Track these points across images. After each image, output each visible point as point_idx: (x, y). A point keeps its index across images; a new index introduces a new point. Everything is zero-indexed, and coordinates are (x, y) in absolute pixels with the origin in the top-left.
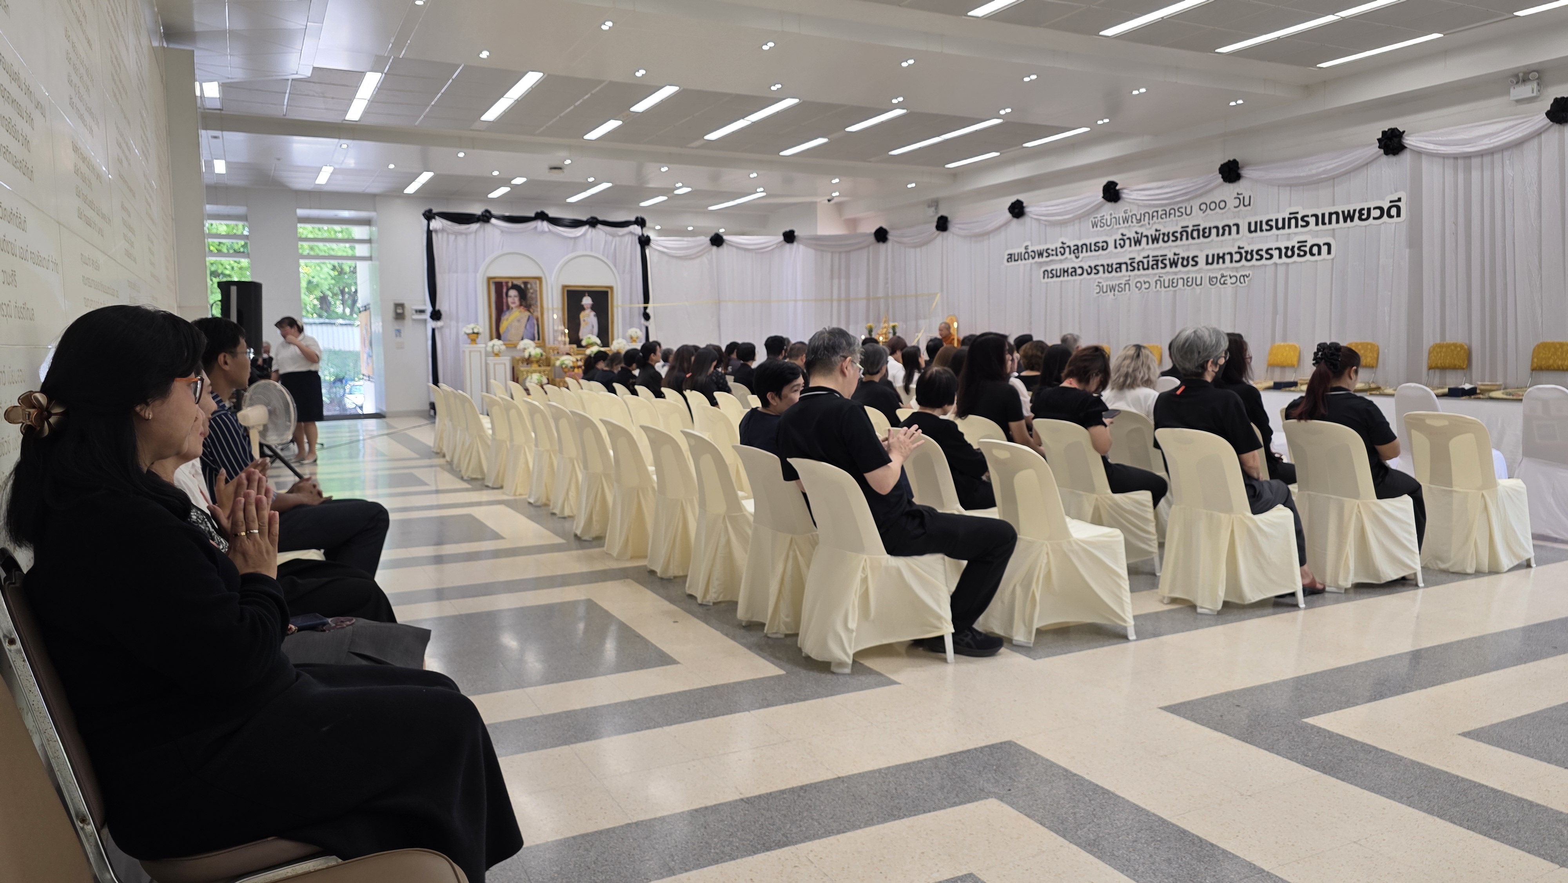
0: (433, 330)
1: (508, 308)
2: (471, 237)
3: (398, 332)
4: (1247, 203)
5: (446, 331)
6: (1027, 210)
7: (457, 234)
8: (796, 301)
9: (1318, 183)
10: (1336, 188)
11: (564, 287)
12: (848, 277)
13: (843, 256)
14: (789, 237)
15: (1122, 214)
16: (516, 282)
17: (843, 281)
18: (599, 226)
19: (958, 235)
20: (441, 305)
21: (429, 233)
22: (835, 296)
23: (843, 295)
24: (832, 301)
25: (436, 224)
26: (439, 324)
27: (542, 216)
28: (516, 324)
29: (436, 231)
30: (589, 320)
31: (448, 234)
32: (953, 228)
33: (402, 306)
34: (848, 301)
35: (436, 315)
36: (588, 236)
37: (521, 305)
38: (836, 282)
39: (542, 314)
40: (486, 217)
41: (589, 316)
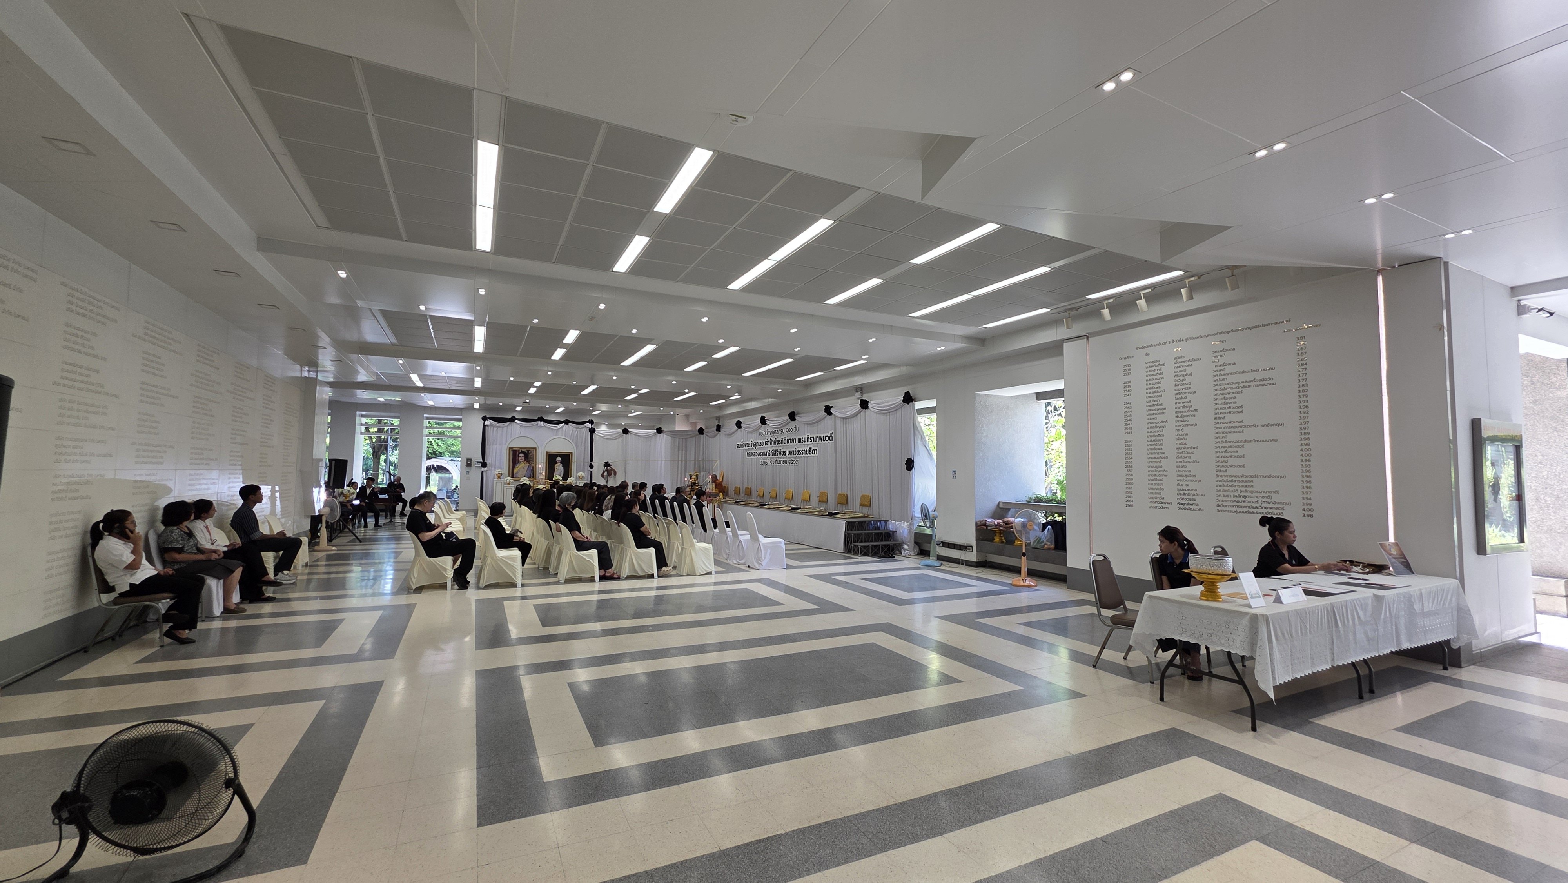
0: (482, 472)
1: (519, 462)
2: (505, 429)
3: (468, 472)
4: (797, 430)
5: (489, 472)
6: (742, 425)
7: (498, 427)
8: (661, 461)
9: (812, 424)
10: (818, 427)
11: (547, 452)
12: (686, 451)
13: (684, 440)
14: (659, 431)
15: (766, 431)
16: (523, 450)
17: (684, 452)
18: (570, 424)
19: (724, 434)
20: (488, 461)
21: (484, 427)
23: (684, 459)
24: (678, 461)
25: (487, 423)
26: (485, 469)
27: (541, 419)
28: (522, 469)
29: (488, 426)
30: (559, 468)
31: (494, 427)
32: (722, 431)
33: (471, 460)
34: (686, 461)
35: (484, 465)
36: (564, 428)
37: (525, 461)
38: (680, 452)
39: (536, 465)
40: (513, 420)
41: (559, 466)
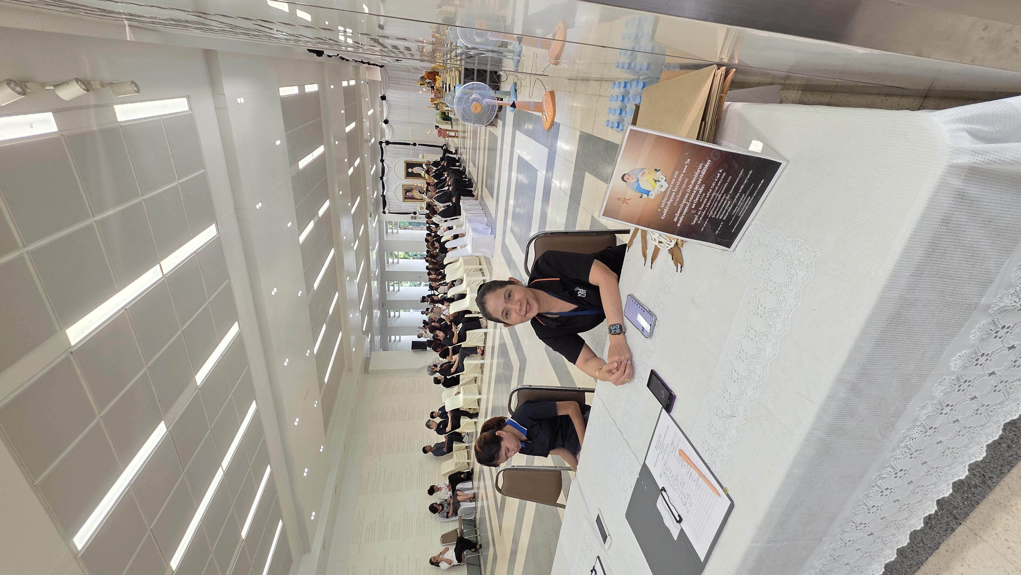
1: (412, 196)
2: (390, 201)
3: (419, 218)
7: (390, 205)
8: (409, 99)
12: (399, 78)
13: (390, 79)
14: (383, 98)
16: (404, 193)
17: (400, 80)
18: (383, 159)
20: (413, 211)
21: (389, 213)
22: (407, 84)
25: (387, 211)
26: (417, 213)
27: (382, 178)
29: (389, 211)
30: (416, 170)
31: (390, 208)
35: (415, 213)
36: (387, 163)
38: (400, 83)
40: (384, 196)
41: (415, 170)
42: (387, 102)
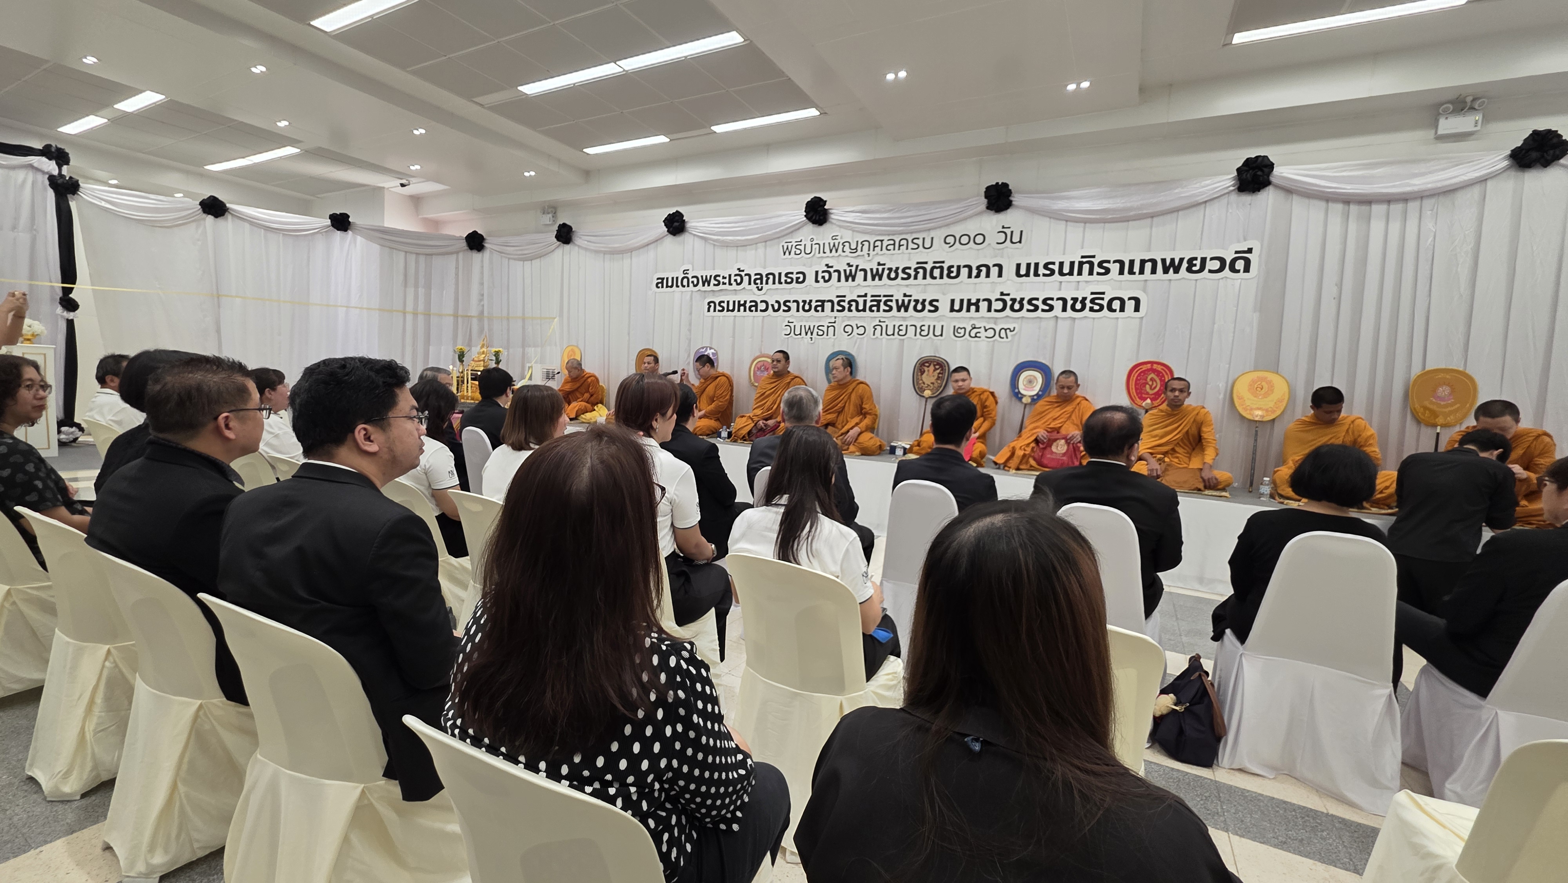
4: (1016, 238)
6: (688, 225)
9: (1128, 221)
10: (1154, 229)
12: (428, 287)
14: (341, 222)
15: (828, 240)
17: (421, 291)
19: (586, 249)
23: (421, 308)
24: (404, 313)
32: (579, 240)
34: (428, 315)
38: (411, 291)
42: (321, 231)
